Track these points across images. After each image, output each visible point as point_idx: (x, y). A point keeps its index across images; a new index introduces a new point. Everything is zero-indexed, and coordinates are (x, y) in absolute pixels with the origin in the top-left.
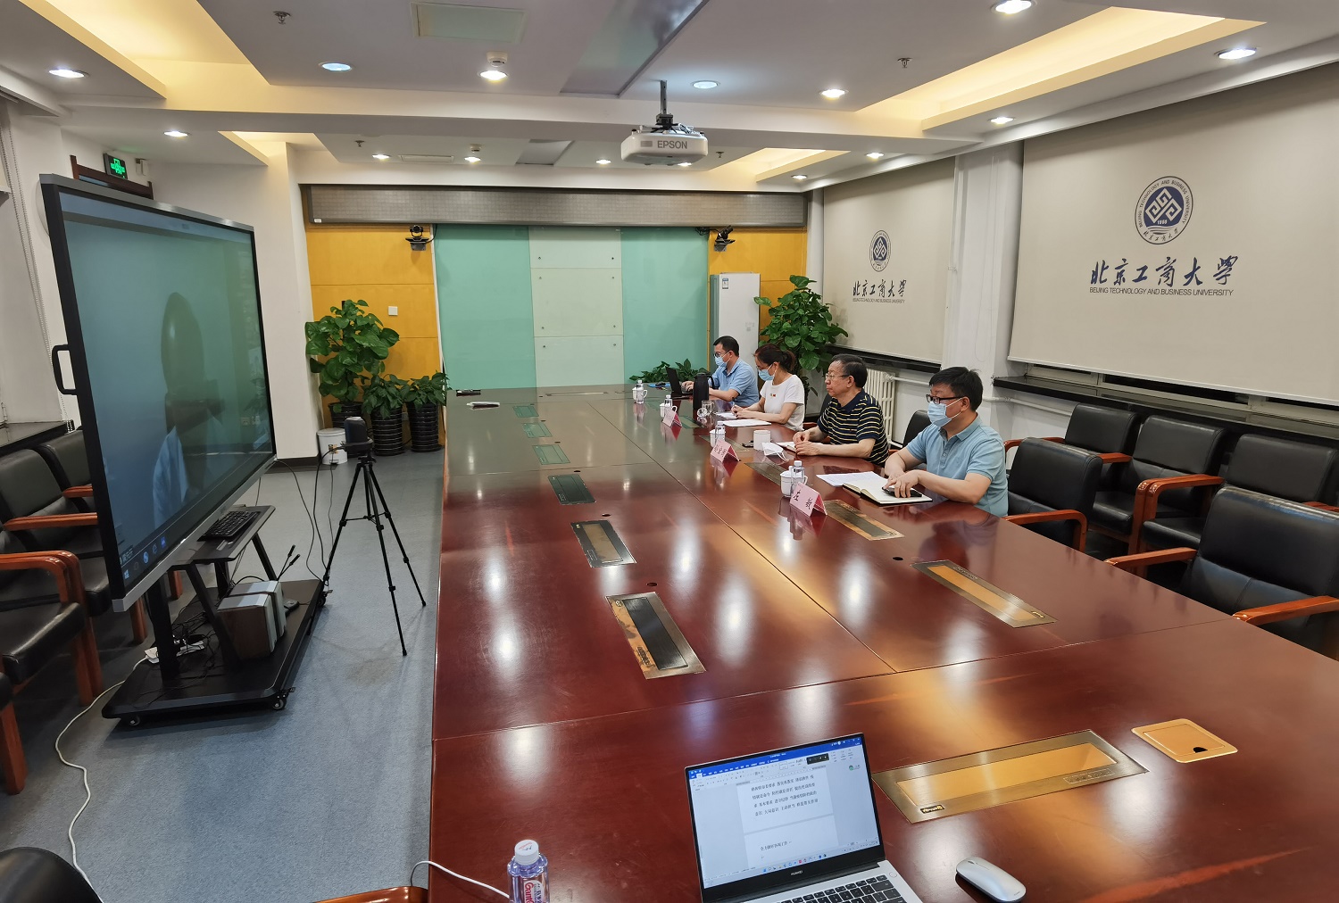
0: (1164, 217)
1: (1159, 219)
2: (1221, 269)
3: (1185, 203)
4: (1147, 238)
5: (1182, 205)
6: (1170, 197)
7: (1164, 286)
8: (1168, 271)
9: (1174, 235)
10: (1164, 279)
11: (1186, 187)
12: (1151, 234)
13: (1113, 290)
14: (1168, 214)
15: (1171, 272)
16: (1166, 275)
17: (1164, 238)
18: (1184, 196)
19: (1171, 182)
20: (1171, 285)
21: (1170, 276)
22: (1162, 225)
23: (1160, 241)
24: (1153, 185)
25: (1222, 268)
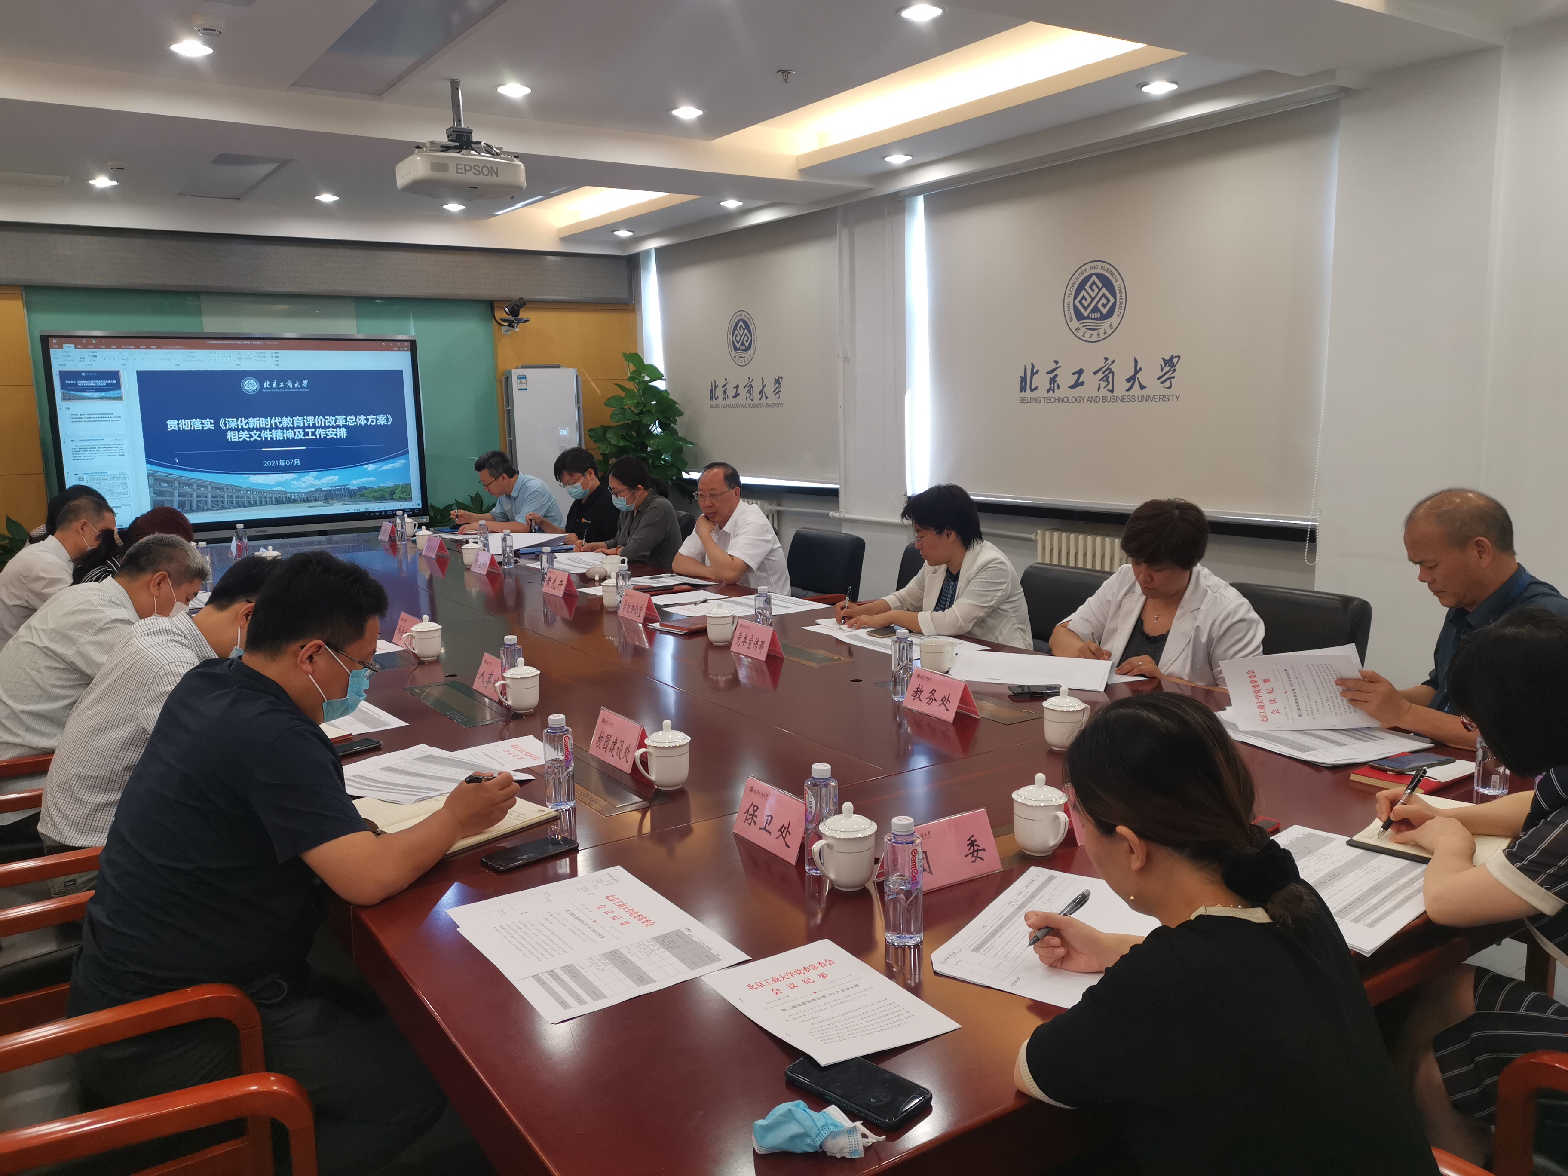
0: (1096, 310)
1: (1092, 312)
2: (1165, 371)
3: (1117, 292)
4: (1080, 334)
5: (1114, 296)
6: (1100, 285)
7: (1104, 392)
8: (1107, 374)
9: (1109, 331)
10: (1103, 384)
11: (1116, 274)
12: (1083, 330)
13: (1047, 400)
14: (1100, 306)
15: (1111, 374)
16: (1105, 379)
17: (1098, 334)
18: (1116, 285)
19: (1100, 267)
20: (1112, 391)
21: (1110, 380)
22: (1094, 319)
23: (1094, 338)
24: (1080, 271)
25: (1166, 369)
